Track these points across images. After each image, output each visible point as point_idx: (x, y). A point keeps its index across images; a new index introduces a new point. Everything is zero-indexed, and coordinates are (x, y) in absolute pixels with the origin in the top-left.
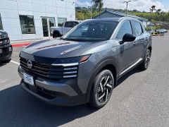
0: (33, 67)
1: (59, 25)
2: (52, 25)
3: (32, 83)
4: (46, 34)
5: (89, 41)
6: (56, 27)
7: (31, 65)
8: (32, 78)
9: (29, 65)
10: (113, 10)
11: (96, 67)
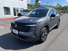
0: (17, 27)
1: (21, 11)
2: (17, 11)
3: (17, 33)
4: (15, 15)
5: (38, 17)
6: (19, 12)
7: (17, 26)
8: (17, 31)
9: (16, 26)
10: (42, 5)
11: (42, 26)
